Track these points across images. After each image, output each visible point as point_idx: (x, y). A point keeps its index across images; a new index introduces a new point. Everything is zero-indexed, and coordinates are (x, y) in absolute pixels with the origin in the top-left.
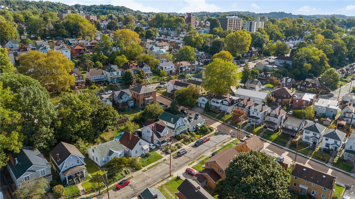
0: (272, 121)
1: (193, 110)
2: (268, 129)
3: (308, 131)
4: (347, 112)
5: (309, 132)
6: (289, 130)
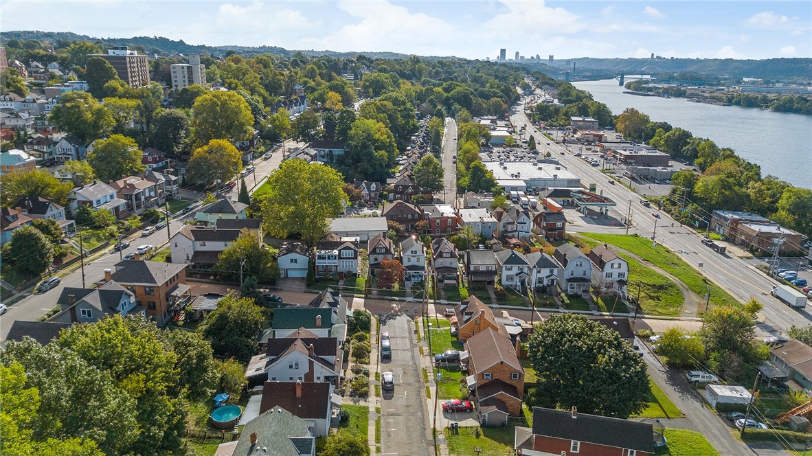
0: (448, 265)
1: (282, 290)
2: (446, 282)
3: (509, 266)
4: (509, 223)
5: (512, 267)
6: (482, 272)
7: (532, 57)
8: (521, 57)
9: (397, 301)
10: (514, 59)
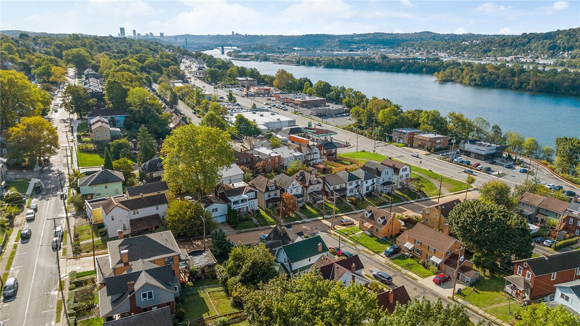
0: (316, 190)
6: (338, 190)
7: (147, 34)
8: (138, 34)
9: (300, 223)
10: (132, 35)
